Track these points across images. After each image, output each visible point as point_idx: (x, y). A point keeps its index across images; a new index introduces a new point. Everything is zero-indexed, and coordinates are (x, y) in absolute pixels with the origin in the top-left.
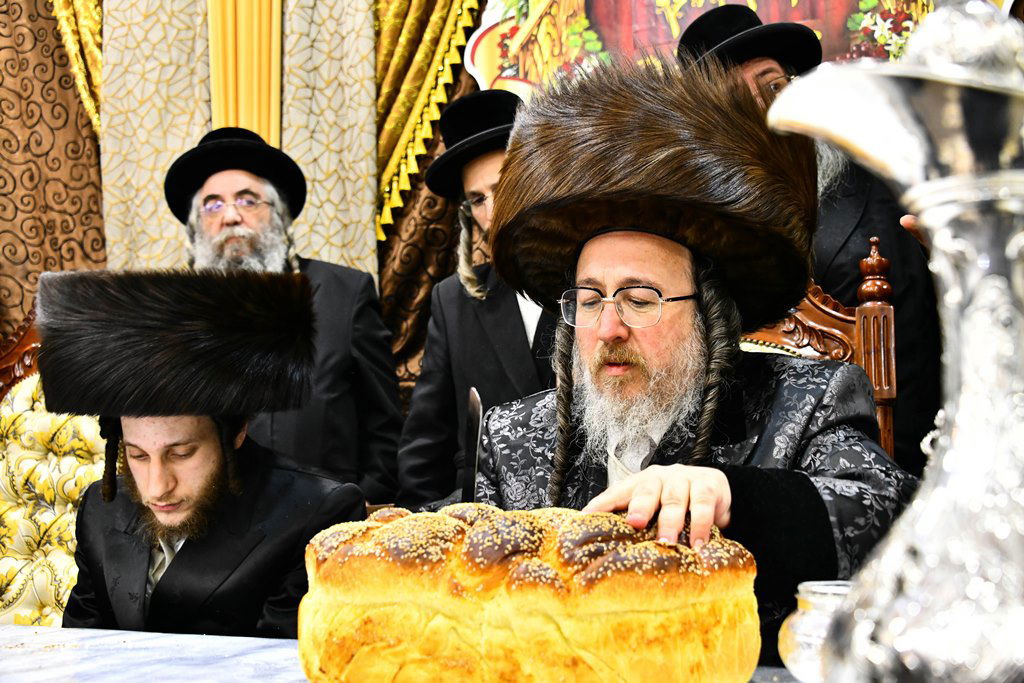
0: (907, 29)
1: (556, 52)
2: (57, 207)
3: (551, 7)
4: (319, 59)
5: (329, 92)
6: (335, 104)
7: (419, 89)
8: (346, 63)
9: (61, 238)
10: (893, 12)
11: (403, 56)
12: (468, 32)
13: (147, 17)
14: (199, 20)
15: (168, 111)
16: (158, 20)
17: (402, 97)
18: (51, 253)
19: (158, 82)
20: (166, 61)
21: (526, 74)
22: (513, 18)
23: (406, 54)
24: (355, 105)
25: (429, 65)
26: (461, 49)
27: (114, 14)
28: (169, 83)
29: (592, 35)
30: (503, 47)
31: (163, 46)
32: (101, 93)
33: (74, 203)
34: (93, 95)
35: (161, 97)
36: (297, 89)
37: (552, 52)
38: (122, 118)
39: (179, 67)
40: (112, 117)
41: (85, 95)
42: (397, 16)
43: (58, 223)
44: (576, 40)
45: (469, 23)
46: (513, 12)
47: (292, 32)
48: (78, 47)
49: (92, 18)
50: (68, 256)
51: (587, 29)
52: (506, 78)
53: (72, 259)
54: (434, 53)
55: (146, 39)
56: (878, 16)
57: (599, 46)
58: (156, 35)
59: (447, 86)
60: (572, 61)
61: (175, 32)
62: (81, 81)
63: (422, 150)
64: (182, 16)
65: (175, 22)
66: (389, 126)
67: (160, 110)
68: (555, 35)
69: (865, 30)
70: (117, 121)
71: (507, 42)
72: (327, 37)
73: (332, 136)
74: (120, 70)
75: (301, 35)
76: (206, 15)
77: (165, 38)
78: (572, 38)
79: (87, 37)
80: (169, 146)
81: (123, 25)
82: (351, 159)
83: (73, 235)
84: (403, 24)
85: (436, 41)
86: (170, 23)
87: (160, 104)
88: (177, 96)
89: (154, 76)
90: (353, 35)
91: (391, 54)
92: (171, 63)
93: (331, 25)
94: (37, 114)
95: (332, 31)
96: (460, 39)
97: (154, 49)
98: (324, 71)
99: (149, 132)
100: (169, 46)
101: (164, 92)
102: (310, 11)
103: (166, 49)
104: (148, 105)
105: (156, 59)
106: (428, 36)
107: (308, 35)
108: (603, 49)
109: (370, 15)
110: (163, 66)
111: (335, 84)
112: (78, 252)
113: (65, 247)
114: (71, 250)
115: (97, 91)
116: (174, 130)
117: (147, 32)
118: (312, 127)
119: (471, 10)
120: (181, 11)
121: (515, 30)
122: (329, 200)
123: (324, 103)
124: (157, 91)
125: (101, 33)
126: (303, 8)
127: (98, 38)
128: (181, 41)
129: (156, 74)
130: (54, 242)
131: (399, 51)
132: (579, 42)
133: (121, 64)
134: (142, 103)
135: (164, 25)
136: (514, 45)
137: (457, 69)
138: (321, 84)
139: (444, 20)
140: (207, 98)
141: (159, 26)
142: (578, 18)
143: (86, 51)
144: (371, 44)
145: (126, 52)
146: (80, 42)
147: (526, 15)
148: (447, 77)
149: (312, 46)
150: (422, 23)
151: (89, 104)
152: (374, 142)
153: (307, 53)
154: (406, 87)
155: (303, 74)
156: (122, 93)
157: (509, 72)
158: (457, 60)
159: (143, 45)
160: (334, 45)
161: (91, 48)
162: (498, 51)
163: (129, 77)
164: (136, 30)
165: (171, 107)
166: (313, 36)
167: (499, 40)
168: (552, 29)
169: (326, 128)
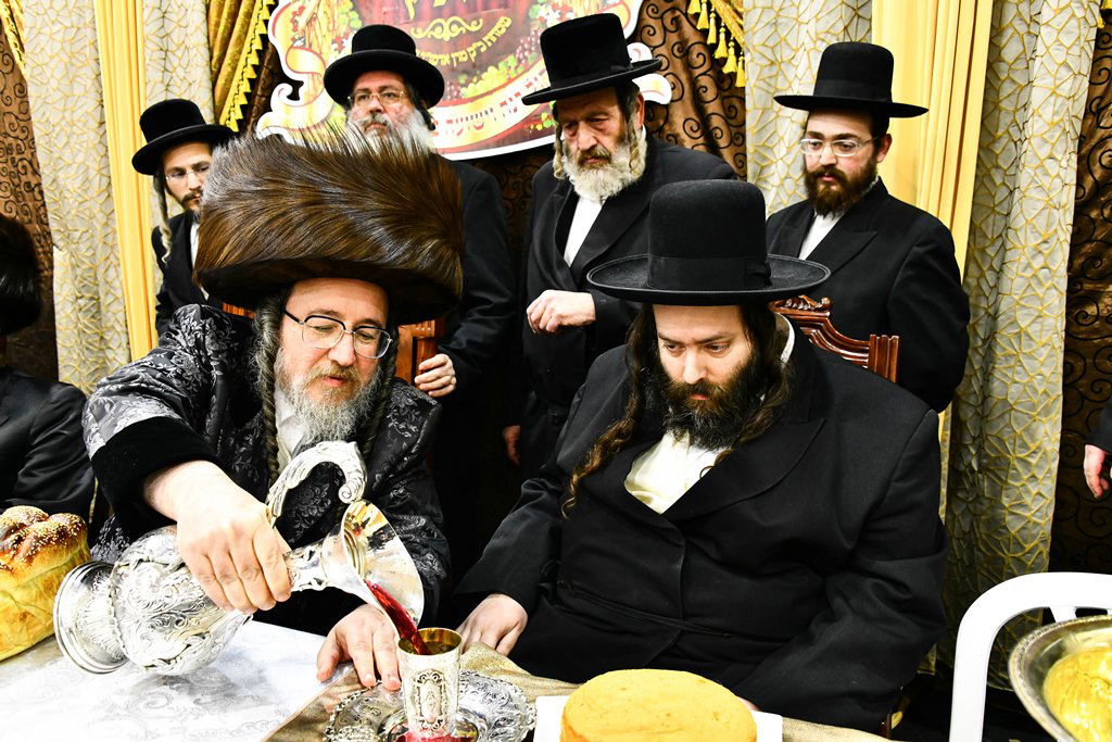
1: (331, 27)
2: (13, 134)
4: (170, 27)
5: (179, 53)
6: (183, 63)
7: (240, 52)
8: (189, 31)
9: (18, 157)
10: (560, 5)
11: (226, 27)
12: (271, 8)
15: (73, 65)
17: (227, 60)
18: (13, 170)
19: (64, 41)
20: (68, 24)
21: (310, 45)
23: (229, 26)
25: (246, 33)
26: (266, 22)
28: (72, 42)
29: (354, 15)
30: (294, 22)
33: (23, 131)
35: (67, 53)
36: (152, 52)
37: (328, 28)
38: (40, 70)
39: (79, 29)
43: (14, 147)
44: (343, 19)
48: (8, 12)
50: (23, 172)
51: (351, 10)
52: (297, 47)
53: (26, 174)
54: (248, 24)
55: (51, 7)
56: (550, 8)
60: (342, 35)
63: (245, 102)
66: (221, 81)
67: (66, 63)
68: (329, 13)
69: (541, 18)
70: (36, 72)
71: (297, 18)
72: (176, 9)
73: (183, 89)
75: (156, 7)
77: (66, 6)
80: (75, 93)
83: (24, 156)
85: (249, 15)
87: (66, 59)
88: (77, 53)
89: (59, 37)
91: (218, 24)
92: (72, 26)
96: (265, 14)
97: (58, 15)
98: (174, 36)
100: (70, 13)
101: (68, 49)
103: (67, 15)
104: (57, 59)
105: (60, 23)
106: (243, 11)
107: (160, 8)
110: (67, 28)
111: (183, 47)
112: (30, 169)
113: (20, 165)
114: (24, 167)
116: (78, 80)
118: (166, 82)
121: (302, 9)
123: (175, 62)
124: (63, 49)
128: (79, 8)
129: (61, 35)
130: (13, 160)
131: (224, 22)
133: (34, 27)
134: (52, 58)
136: (302, 21)
137: (264, 38)
138: (172, 47)
143: (14, 15)
144: (204, 17)
145: (38, 17)
148: (258, 45)
149: (164, 17)
152: (210, 94)
153: (159, 23)
154: (231, 50)
155: (158, 40)
156: (38, 50)
157: (299, 43)
158: (264, 32)
160: (181, 16)
162: (291, 25)
163: (41, 37)
165: (74, 61)
166: (164, 9)
167: (291, 16)
168: (327, 9)
169: (179, 83)
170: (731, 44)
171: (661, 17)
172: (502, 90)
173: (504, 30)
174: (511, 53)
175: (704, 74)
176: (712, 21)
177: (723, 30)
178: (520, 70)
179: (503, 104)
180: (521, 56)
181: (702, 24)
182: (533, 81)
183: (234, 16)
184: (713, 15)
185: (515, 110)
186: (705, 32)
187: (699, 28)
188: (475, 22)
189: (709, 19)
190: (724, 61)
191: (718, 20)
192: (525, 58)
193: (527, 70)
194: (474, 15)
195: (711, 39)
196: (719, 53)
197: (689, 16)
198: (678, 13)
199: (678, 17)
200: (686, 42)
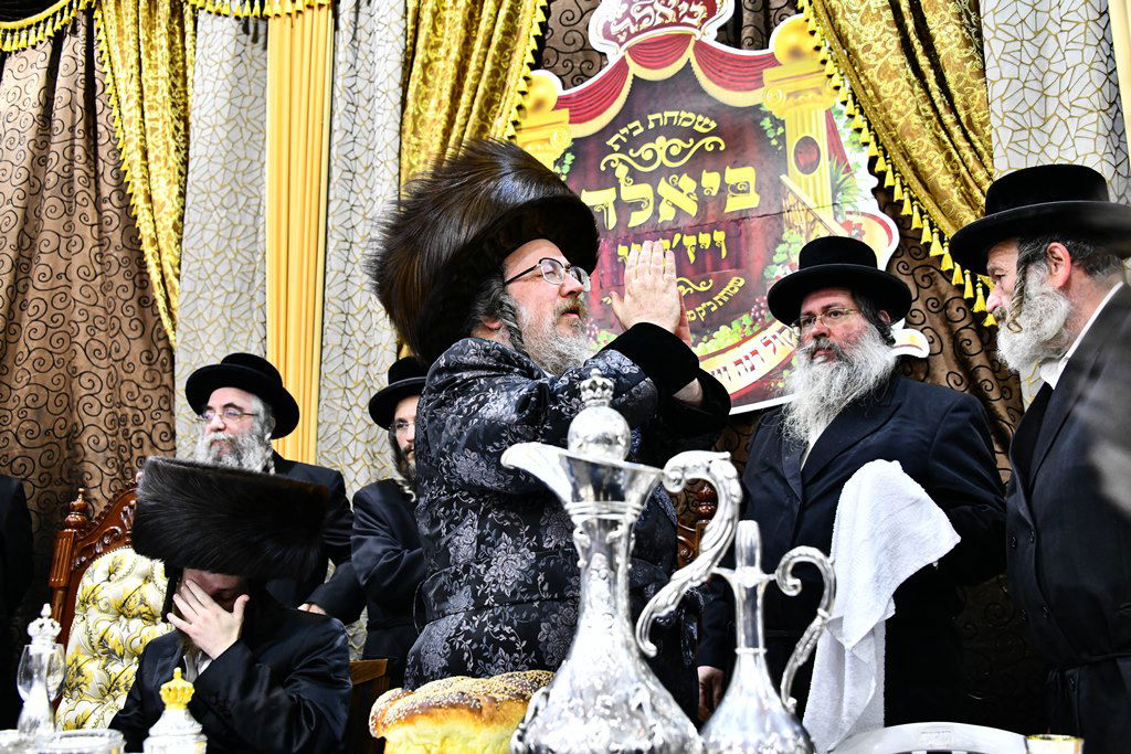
2: (129, 404)
4: (353, 291)
5: (359, 317)
6: (364, 327)
9: (132, 430)
13: (216, 254)
14: (259, 258)
15: (230, 329)
16: (226, 257)
18: (123, 443)
19: (224, 307)
20: (231, 289)
24: (380, 329)
27: (191, 251)
28: (233, 307)
31: (229, 278)
32: (177, 314)
33: (145, 401)
34: (171, 315)
35: (226, 318)
36: (334, 314)
38: (194, 335)
39: (241, 294)
40: (185, 334)
41: (164, 316)
43: (130, 417)
47: (331, 270)
48: (160, 277)
49: (173, 254)
50: (138, 445)
53: (141, 447)
55: (215, 272)
56: (787, 268)
58: (223, 269)
61: (239, 265)
62: (161, 304)
64: (245, 253)
65: (239, 258)
67: (224, 329)
70: (189, 337)
73: (361, 352)
74: (193, 296)
75: (338, 272)
76: (265, 253)
77: (231, 270)
79: (168, 270)
81: (197, 260)
82: (376, 372)
83: (143, 427)
86: (235, 259)
87: (225, 324)
88: (239, 318)
89: (220, 302)
92: (235, 291)
94: (117, 327)
97: (221, 280)
98: (356, 300)
100: (234, 277)
101: (228, 314)
102: (346, 253)
103: (231, 280)
104: (216, 324)
105: (223, 288)
107: (344, 272)
110: (229, 293)
111: (365, 311)
112: (147, 442)
113: (134, 437)
114: (139, 439)
115: (175, 313)
117: (216, 267)
118: (345, 345)
120: (244, 249)
122: (356, 404)
123: (355, 325)
124: (223, 314)
125: (179, 266)
126: (340, 250)
127: (177, 270)
128: (243, 273)
129: (222, 300)
130: (126, 433)
133: (194, 292)
134: (209, 324)
135: (230, 260)
138: (353, 311)
140: (263, 320)
141: (227, 261)
143: (167, 281)
145: (199, 282)
146: (162, 273)
149: (347, 281)
151: (167, 323)
153: (343, 286)
155: (339, 303)
156: (195, 314)
159: (212, 277)
161: (171, 278)
163: (201, 302)
164: (207, 264)
165: (233, 327)
166: (348, 272)
169: (357, 346)
171: (912, 274)
172: (737, 349)
173: (736, 290)
174: (744, 312)
175: (966, 327)
176: (968, 277)
177: (979, 285)
178: (756, 328)
179: (738, 362)
180: (757, 314)
181: (956, 279)
182: (772, 339)
185: (753, 368)
186: (961, 288)
187: (954, 283)
188: (704, 283)
189: (964, 275)
190: (983, 315)
192: (762, 317)
193: (764, 328)
194: (703, 275)
195: (968, 294)
196: (978, 307)
197: (941, 272)
198: (932, 270)
199: (932, 273)
200: (943, 297)
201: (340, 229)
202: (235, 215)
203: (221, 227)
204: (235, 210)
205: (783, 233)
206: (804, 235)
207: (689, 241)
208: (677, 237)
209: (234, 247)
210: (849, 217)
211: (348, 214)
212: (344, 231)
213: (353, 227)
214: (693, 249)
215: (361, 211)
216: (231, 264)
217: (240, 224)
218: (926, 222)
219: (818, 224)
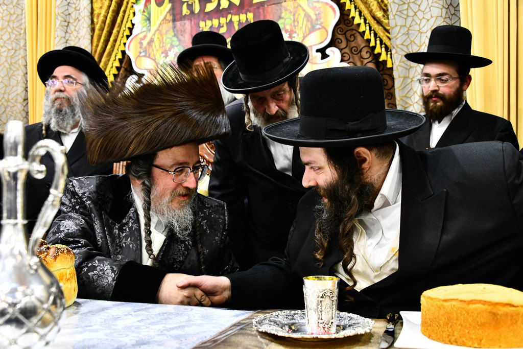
0: (294, 37)
1: (161, 46)
3: (159, 27)
7: (109, 60)
10: (289, 30)
11: (102, 47)
12: (128, 37)
13: (2, 30)
14: (23, 31)
15: (11, 69)
16: (7, 31)
19: (7, 57)
20: (10, 48)
21: (149, 55)
22: (144, 31)
23: (104, 46)
25: (113, 51)
26: (125, 44)
28: (12, 57)
29: (175, 39)
30: (141, 43)
35: (8, 63)
37: (160, 46)
39: (16, 51)
42: (99, 30)
44: (168, 41)
45: (129, 34)
46: (145, 29)
51: (173, 36)
52: (141, 56)
54: (114, 45)
57: (177, 43)
58: (6, 37)
59: (119, 59)
60: (168, 49)
61: (14, 36)
64: (17, 29)
65: (15, 32)
67: (7, 69)
68: (161, 38)
71: (143, 41)
72: (74, 38)
76: (25, 29)
77: (10, 38)
78: (168, 40)
80: (11, 84)
84: (102, 33)
85: (115, 41)
86: (12, 32)
87: (7, 66)
88: (14, 63)
89: (5, 54)
90: (82, 38)
91: (97, 46)
92: (12, 49)
93: (75, 34)
95: (76, 36)
96: (124, 40)
97: (5, 43)
99: (2, 78)
100: (12, 42)
102: (66, 28)
103: (10, 43)
104: (3, 66)
105: (6, 47)
106: (112, 39)
107: (65, 38)
108: (179, 45)
109: (89, 30)
110: (9, 50)
116: (14, 77)
119: (129, 28)
120: (17, 27)
121: (145, 36)
124: (6, 61)
126: (62, 26)
128: (17, 40)
129: (6, 53)
131: (101, 44)
132: (170, 41)
135: (9, 33)
136: (145, 43)
137: (123, 52)
139: (119, 32)
140: (25, 64)
141: (7, 33)
142: (170, 32)
144: (90, 41)
147: (149, 30)
148: (120, 56)
149: (66, 42)
150: (110, 33)
154: (104, 59)
157: (143, 54)
158: (123, 49)
162: (139, 46)
165: (12, 67)
166: (67, 38)
167: (139, 40)
168: (160, 36)
170: (383, 46)
171: (345, 34)
175: (370, 62)
176: (372, 35)
177: (378, 39)
181: (367, 36)
183: (107, 42)
184: (372, 32)
186: (369, 41)
187: (365, 38)
189: (370, 34)
190: (380, 54)
191: (376, 35)
195: (372, 44)
196: (377, 50)
197: (360, 33)
198: (354, 32)
199: (355, 34)
200: (360, 46)
201: (62, 15)
202: (11, 8)
203: (4, 15)
204: (11, 6)
205: (281, 13)
206: (292, 14)
207: (235, 19)
208: (229, 16)
209: (11, 26)
210: (315, 4)
211: (66, 7)
212: (64, 16)
213: (69, 14)
214: (237, 23)
215: (74, 6)
216: (10, 34)
217: (14, 13)
218: (353, 6)
219: (299, 8)
